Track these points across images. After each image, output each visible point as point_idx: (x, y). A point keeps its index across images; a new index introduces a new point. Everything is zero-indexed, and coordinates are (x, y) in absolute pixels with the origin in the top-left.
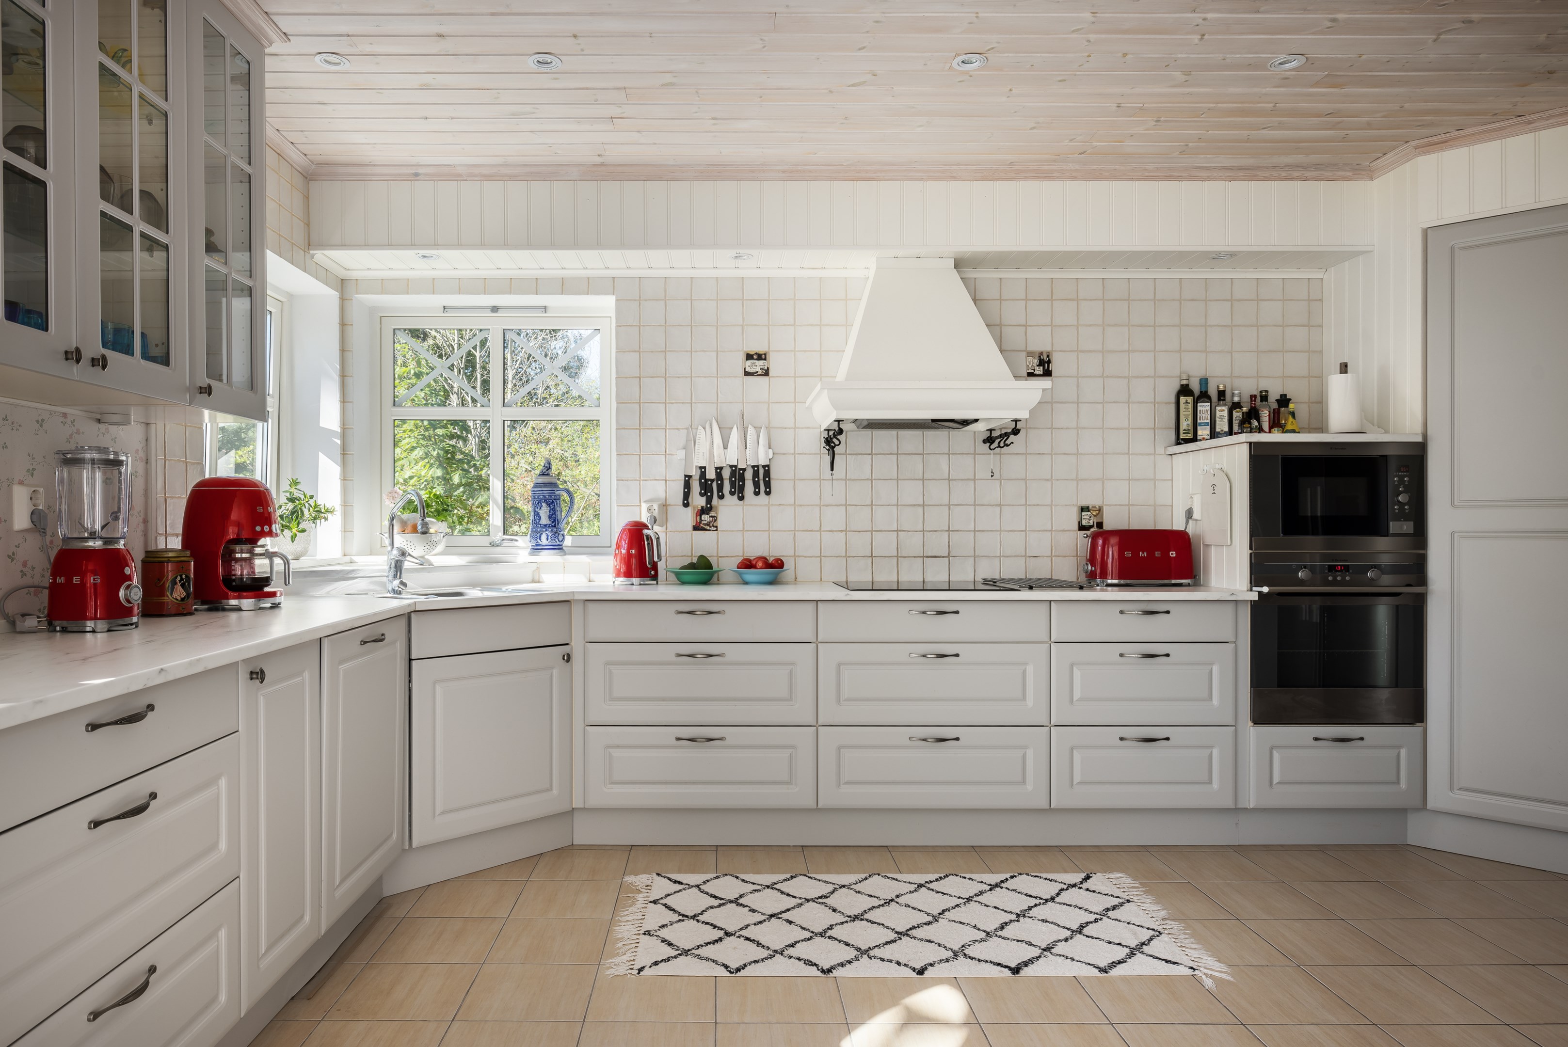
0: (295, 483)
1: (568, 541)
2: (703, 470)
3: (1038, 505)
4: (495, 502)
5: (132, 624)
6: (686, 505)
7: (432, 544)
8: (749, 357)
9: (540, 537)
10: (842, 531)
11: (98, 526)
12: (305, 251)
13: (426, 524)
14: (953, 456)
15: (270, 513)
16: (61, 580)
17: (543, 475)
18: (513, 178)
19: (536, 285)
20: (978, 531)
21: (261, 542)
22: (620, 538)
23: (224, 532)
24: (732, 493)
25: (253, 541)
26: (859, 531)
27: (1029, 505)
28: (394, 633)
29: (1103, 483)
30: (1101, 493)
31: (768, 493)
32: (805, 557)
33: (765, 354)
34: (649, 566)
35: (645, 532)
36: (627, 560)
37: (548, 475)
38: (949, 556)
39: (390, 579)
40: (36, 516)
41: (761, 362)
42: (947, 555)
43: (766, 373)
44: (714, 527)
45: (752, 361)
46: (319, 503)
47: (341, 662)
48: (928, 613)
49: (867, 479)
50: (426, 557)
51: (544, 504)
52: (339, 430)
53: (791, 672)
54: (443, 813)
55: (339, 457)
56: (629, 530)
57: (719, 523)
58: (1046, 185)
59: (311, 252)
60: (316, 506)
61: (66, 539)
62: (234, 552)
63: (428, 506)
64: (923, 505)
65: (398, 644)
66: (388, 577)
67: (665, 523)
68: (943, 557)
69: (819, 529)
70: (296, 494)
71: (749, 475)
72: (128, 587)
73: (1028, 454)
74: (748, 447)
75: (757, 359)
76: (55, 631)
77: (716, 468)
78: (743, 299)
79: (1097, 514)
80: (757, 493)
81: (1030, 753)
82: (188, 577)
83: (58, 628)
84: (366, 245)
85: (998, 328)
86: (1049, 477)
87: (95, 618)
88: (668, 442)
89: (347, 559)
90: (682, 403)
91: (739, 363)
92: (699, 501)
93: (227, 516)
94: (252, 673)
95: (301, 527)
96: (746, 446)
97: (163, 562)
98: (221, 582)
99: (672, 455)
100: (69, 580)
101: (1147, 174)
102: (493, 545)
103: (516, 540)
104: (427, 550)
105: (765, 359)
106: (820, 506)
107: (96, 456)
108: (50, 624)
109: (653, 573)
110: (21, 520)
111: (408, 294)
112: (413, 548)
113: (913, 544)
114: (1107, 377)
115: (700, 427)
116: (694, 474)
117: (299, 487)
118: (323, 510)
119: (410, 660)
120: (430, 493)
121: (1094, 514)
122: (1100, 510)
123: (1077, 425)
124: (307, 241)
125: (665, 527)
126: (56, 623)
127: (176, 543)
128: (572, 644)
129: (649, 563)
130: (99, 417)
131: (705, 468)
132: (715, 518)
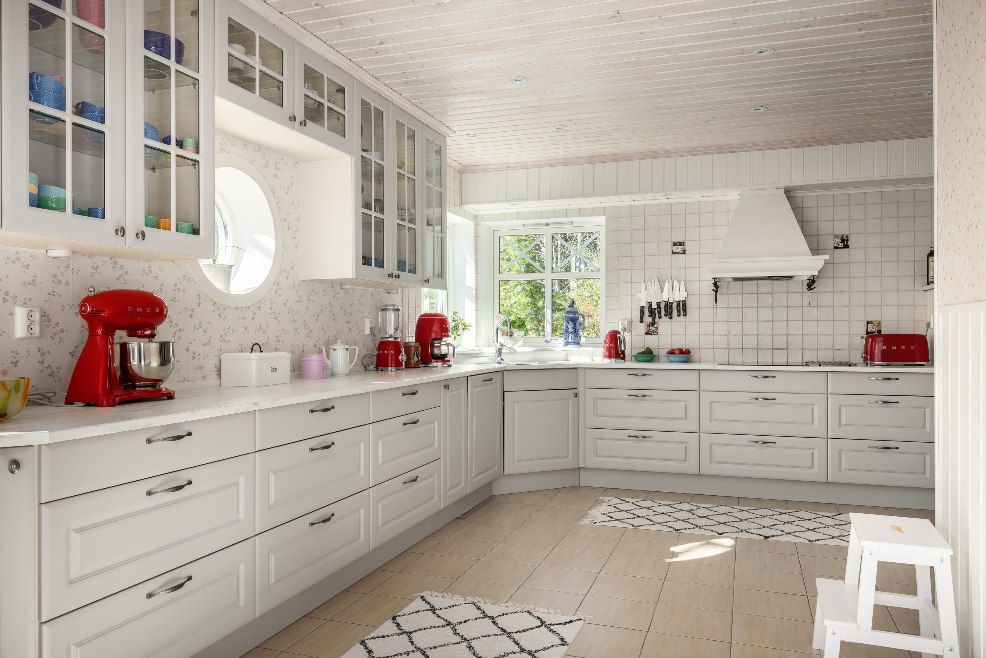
0: (456, 313)
1: (583, 340)
2: (650, 304)
3: (840, 320)
4: (548, 321)
5: (402, 369)
6: (642, 322)
7: (516, 342)
8: (675, 244)
9: (568, 338)
10: (725, 335)
11: (393, 333)
12: (460, 207)
13: (512, 332)
14: (790, 294)
15: (447, 328)
16: (381, 352)
17: (570, 307)
18: (553, 165)
19: (567, 213)
20: (804, 335)
21: (444, 339)
22: (606, 339)
23: (430, 336)
24: (666, 316)
25: (441, 339)
26: (735, 335)
27: (835, 321)
28: (497, 378)
29: (881, 308)
30: (880, 313)
31: (685, 315)
32: (705, 349)
33: (683, 243)
34: (620, 353)
35: (618, 335)
36: (609, 350)
37: (573, 307)
38: (787, 349)
39: (496, 357)
40: (372, 329)
41: (681, 247)
42: (786, 348)
43: (684, 252)
44: (656, 333)
45: (676, 246)
46: (465, 322)
47: (475, 387)
48: (759, 377)
49: (740, 307)
50: (513, 347)
51: (570, 322)
52: (474, 287)
53: (686, 405)
54: (518, 461)
55: (474, 300)
56: (610, 334)
57: (660, 331)
58: (835, 147)
59: (462, 206)
60: (464, 324)
61: (382, 338)
62: (434, 343)
63: (515, 323)
64: (772, 321)
65: (498, 384)
66: (495, 356)
67: (630, 331)
68: (784, 349)
69: (713, 334)
70: (456, 318)
71: (675, 306)
72: (402, 355)
73: (835, 292)
74: (674, 291)
75: (679, 245)
76: (379, 371)
77: (657, 303)
78: (672, 215)
79: (878, 325)
80: (679, 315)
81: (816, 452)
82: (419, 353)
83: (380, 370)
84: (487, 202)
85: (816, 223)
86: (848, 305)
87: (392, 366)
88: (632, 290)
89: (478, 348)
90: (640, 269)
91: (670, 247)
92: (648, 320)
93: (431, 328)
94: (445, 386)
95: (458, 333)
96: (673, 291)
97: (410, 347)
98: (430, 356)
99: (634, 296)
100: (384, 352)
101: (896, 136)
102: (546, 342)
103: (558, 340)
104: (513, 344)
105: (683, 245)
106: (713, 322)
107: (392, 307)
108: (377, 368)
109: (622, 356)
110: (367, 331)
111: (506, 220)
112: (507, 343)
113: (766, 342)
114: (884, 247)
115: (649, 282)
116: (646, 306)
117: (457, 315)
118: (467, 325)
119: (504, 392)
120: (516, 317)
121: (876, 325)
122: (879, 323)
123: (865, 275)
124: (461, 202)
125: (631, 333)
126: (379, 367)
127: (413, 340)
128: (579, 389)
129: (620, 351)
130: (388, 291)
131: (651, 302)
132: (657, 328)
